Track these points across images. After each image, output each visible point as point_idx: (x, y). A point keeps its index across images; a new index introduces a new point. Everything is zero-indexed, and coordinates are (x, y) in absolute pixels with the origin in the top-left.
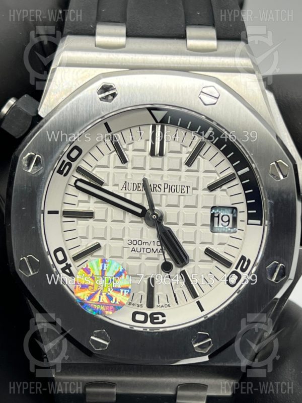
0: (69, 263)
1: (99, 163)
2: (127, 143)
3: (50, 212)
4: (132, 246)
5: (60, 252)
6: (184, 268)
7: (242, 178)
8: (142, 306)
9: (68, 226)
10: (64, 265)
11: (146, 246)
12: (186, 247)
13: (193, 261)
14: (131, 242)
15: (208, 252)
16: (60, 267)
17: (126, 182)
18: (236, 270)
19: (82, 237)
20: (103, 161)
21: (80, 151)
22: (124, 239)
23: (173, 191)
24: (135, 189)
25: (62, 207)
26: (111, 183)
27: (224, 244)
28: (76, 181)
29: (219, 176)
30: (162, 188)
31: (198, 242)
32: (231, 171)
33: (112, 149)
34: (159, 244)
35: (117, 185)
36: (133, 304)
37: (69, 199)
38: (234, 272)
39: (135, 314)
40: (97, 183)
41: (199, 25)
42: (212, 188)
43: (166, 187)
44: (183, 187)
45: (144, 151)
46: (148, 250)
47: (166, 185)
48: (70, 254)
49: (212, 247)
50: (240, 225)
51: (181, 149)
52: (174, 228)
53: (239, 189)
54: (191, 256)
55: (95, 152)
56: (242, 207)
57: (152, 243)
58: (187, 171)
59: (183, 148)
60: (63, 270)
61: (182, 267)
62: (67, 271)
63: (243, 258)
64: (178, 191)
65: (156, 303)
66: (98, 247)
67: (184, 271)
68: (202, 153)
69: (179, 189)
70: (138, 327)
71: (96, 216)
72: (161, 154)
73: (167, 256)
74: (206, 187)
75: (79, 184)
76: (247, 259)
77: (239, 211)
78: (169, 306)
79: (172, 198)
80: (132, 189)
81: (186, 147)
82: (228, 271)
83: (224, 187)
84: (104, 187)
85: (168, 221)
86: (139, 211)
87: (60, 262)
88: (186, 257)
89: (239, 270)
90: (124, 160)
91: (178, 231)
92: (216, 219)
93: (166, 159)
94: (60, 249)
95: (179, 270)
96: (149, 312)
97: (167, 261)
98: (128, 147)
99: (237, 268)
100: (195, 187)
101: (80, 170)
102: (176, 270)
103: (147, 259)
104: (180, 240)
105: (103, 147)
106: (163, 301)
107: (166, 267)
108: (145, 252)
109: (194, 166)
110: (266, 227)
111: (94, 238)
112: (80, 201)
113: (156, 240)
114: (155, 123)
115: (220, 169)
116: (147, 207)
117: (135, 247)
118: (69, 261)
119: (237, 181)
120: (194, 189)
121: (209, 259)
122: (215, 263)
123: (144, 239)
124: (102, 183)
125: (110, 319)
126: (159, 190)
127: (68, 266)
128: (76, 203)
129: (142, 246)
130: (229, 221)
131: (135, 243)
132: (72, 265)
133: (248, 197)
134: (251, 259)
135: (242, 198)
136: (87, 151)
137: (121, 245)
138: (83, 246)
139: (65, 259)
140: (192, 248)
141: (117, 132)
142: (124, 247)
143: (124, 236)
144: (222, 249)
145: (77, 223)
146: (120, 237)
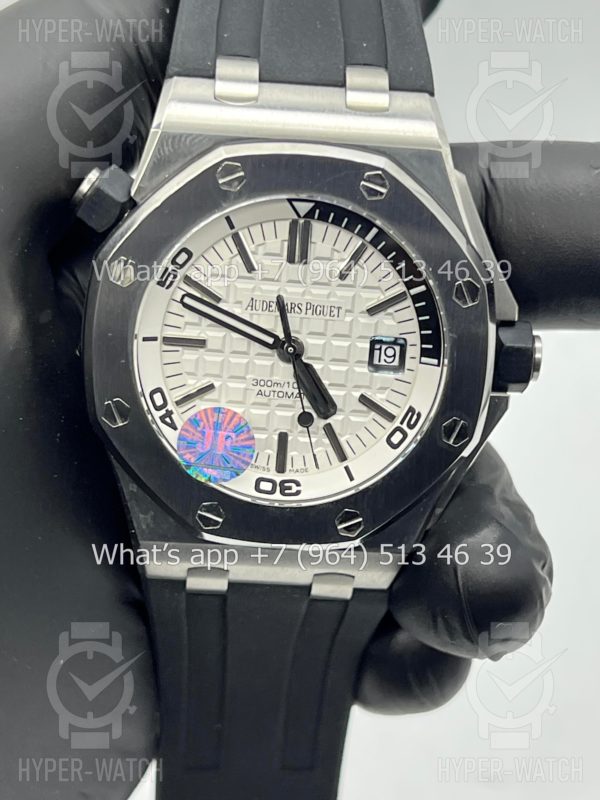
0: (170, 410)
2: (257, 243)
3: (145, 339)
4: (258, 388)
5: (159, 394)
6: (328, 421)
7: (416, 299)
8: (269, 470)
9: (170, 357)
10: (163, 412)
11: (277, 389)
12: (332, 392)
13: (341, 410)
14: (257, 383)
15: (364, 399)
16: (157, 414)
17: (252, 299)
18: (400, 426)
19: (189, 374)
21: (190, 255)
22: (248, 377)
25: (162, 331)
26: (231, 300)
27: (386, 389)
28: (183, 296)
29: (384, 294)
30: (304, 308)
31: (350, 385)
32: (402, 288)
33: (235, 251)
34: (296, 385)
35: (240, 302)
36: (257, 467)
37: (172, 320)
38: (398, 429)
39: (259, 481)
40: (212, 299)
41: (365, 65)
42: (373, 311)
45: (280, 255)
46: (281, 394)
48: (173, 397)
49: (369, 394)
50: (409, 363)
51: (332, 254)
52: (317, 366)
53: (411, 313)
54: (339, 405)
55: (211, 256)
56: (414, 339)
57: (286, 385)
58: (340, 285)
59: (336, 253)
60: (162, 419)
61: (326, 418)
62: (168, 420)
63: (411, 409)
65: (289, 466)
66: (211, 387)
67: (329, 424)
70: (264, 500)
71: (209, 345)
72: (304, 257)
73: (306, 403)
74: (365, 309)
75: (187, 300)
76: (416, 412)
77: (409, 343)
78: (306, 470)
79: (317, 323)
81: (338, 252)
82: (390, 426)
83: (390, 310)
84: (221, 305)
85: (309, 355)
86: (270, 340)
87: (158, 408)
88: (334, 406)
89: (404, 425)
90: (250, 268)
91: (322, 369)
92: (377, 353)
94: (159, 390)
95: (323, 423)
96: (278, 478)
97: (306, 410)
98: (257, 249)
99: (401, 423)
100: (349, 308)
101: (188, 280)
102: (319, 423)
103: (279, 406)
104: (326, 382)
105: (221, 248)
106: (299, 464)
107: (305, 420)
108: (276, 397)
110: (445, 369)
111: (206, 375)
112: (187, 323)
113: (292, 380)
114: (296, 217)
115: (386, 283)
116: (281, 336)
117: (263, 389)
118: (170, 407)
119: (409, 302)
120: (347, 311)
121: (365, 408)
122: (373, 414)
123: (275, 379)
124: (219, 300)
125: (225, 487)
127: (169, 414)
128: (181, 325)
129: (272, 388)
130: (394, 356)
131: (262, 383)
132: (174, 411)
133: (422, 325)
134: (422, 412)
135: (414, 326)
136: (199, 254)
137: (243, 386)
138: (190, 385)
139: (165, 403)
140: (342, 393)
141: (243, 228)
142: (246, 389)
143: (247, 373)
144: (383, 396)
145: (183, 353)
146: (242, 375)
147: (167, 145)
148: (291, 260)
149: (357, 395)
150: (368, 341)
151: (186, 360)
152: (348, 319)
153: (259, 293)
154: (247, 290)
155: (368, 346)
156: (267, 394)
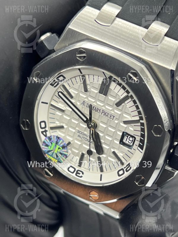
0: (47, 130)
1: (74, 86)
3: (42, 102)
4: (79, 134)
6: (101, 156)
9: (52, 111)
10: (43, 130)
13: (106, 153)
14: (79, 132)
16: (41, 130)
17: (84, 101)
18: (124, 168)
19: (57, 120)
20: (76, 86)
21: (64, 78)
22: (76, 129)
23: (106, 115)
24: (87, 106)
25: (51, 101)
26: (77, 99)
27: (124, 153)
28: (59, 92)
29: (131, 118)
30: (101, 112)
31: (111, 146)
32: (138, 118)
35: (80, 101)
36: (72, 161)
37: (55, 98)
38: (122, 169)
39: (70, 167)
40: (69, 96)
42: (125, 122)
43: (103, 112)
44: (111, 116)
45: (97, 89)
47: (103, 111)
48: (50, 126)
49: (117, 152)
50: (135, 147)
51: (116, 95)
52: (101, 134)
54: (105, 151)
58: (116, 108)
60: (42, 132)
62: (44, 133)
63: (129, 164)
64: (108, 117)
66: (62, 127)
68: (126, 102)
69: (109, 116)
71: (66, 112)
72: (106, 94)
74: (123, 120)
75: (60, 94)
76: (130, 166)
77: (136, 139)
79: (105, 119)
80: (86, 106)
82: (121, 167)
83: (132, 124)
85: (99, 129)
86: (85, 119)
87: (42, 128)
88: (103, 151)
89: (125, 169)
90: (86, 90)
91: (102, 136)
93: (107, 97)
94: (44, 122)
96: (77, 168)
99: (125, 168)
100: (118, 118)
103: (84, 143)
104: (102, 141)
108: (84, 140)
109: (120, 107)
111: (62, 122)
112: (60, 101)
114: (105, 77)
117: (81, 135)
118: (47, 129)
119: (140, 124)
120: (116, 118)
122: (116, 160)
123: (85, 133)
124: (72, 97)
126: (99, 112)
127: (46, 131)
130: (132, 141)
131: (81, 133)
132: (48, 131)
133: (141, 135)
134: (132, 167)
137: (74, 131)
138: (57, 124)
139: (45, 127)
140: (107, 147)
141: (87, 75)
142: (74, 133)
143: (76, 127)
144: (122, 155)
145: (57, 111)
146: (75, 127)
147: (70, 34)
148: (101, 92)
149: (113, 150)
150: (122, 132)
151: (57, 114)
152: (116, 122)
153: (87, 100)
154: (83, 97)
155: (121, 134)
156: (81, 137)
